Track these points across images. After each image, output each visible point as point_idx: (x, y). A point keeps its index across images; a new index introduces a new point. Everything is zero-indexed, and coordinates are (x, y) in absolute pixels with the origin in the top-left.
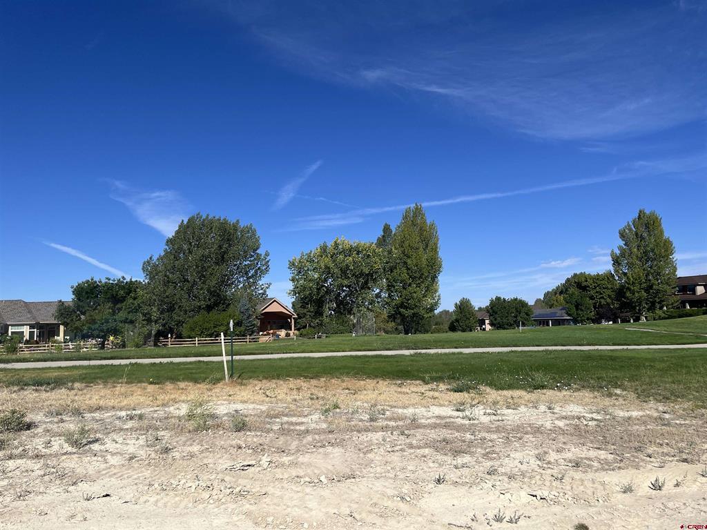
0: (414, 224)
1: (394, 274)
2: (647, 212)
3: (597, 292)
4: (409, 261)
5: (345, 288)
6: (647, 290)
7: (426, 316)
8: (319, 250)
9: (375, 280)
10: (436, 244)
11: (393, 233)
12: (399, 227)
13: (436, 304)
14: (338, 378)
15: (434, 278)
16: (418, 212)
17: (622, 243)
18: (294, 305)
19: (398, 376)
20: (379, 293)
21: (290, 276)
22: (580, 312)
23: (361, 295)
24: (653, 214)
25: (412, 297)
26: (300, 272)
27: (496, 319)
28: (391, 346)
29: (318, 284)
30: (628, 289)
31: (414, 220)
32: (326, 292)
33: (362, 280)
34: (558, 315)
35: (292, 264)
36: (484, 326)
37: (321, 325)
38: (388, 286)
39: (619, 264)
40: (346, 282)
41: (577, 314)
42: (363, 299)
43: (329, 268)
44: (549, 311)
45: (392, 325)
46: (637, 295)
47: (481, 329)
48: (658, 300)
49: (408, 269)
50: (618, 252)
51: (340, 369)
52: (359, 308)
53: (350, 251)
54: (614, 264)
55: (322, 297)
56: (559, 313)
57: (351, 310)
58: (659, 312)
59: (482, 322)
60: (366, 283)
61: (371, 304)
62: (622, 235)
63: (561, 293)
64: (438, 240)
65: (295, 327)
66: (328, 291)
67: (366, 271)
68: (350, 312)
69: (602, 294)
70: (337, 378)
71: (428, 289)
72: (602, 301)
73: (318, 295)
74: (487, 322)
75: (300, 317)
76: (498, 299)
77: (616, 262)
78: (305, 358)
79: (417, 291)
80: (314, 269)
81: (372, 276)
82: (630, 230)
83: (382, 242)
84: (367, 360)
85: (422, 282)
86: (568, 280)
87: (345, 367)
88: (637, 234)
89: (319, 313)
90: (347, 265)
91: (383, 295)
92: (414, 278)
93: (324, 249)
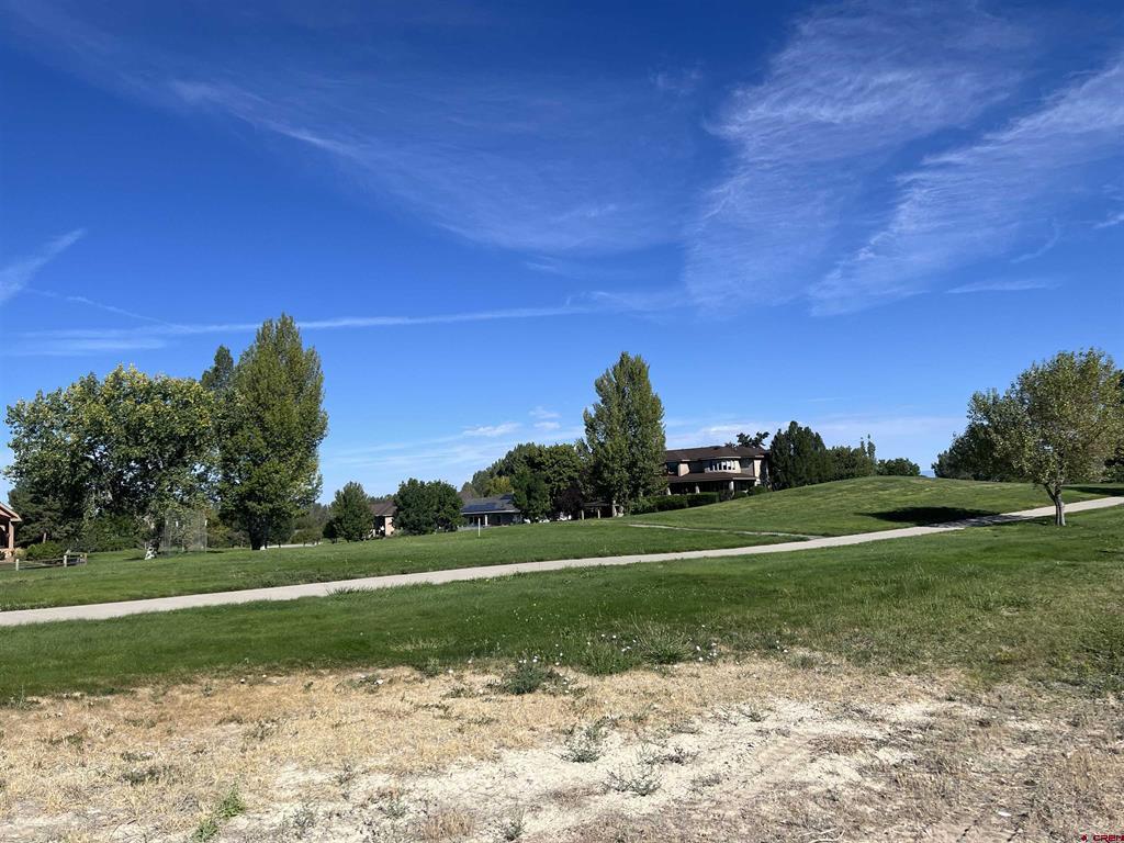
0: (278, 350)
1: (239, 437)
2: (632, 356)
3: (555, 472)
4: (268, 416)
5: (133, 464)
6: (629, 468)
7: (294, 513)
8: (78, 388)
9: (198, 450)
10: (317, 388)
11: (235, 365)
12: (248, 355)
13: (315, 491)
14: (189, 682)
15: (310, 448)
16: (286, 330)
17: (599, 399)
18: (13, 497)
19: (344, 659)
20: (202, 474)
21: (11, 439)
22: (533, 502)
23: (168, 477)
24: (638, 359)
25: (271, 481)
26: (32, 431)
27: (408, 516)
28: (268, 577)
29: (74, 454)
30: (606, 466)
31: (279, 344)
32: (91, 471)
33: (171, 449)
34: (497, 507)
35: (15, 415)
36: (382, 528)
37: (75, 534)
38: (225, 460)
39: (595, 430)
40: (136, 452)
41: (530, 505)
42: (172, 484)
43: (100, 424)
44: (483, 501)
45: (222, 530)
46: (616, 475)
47: (377, 533)
48: (642, 483)
49: (264, 429)
50: (593, 413)
51: (182, 650)
52: (162, 500)
53: (148, 393)
54: (587, 430)
55: (83, 479)
56: (499, 504)
57: (146, 505)
58: (643, 501)
59: (380, 521)
60: (180, 453)
61: (189, 493)
62: (599, 388)
63: (500, 474)
64: (321, 381)
65: (15, 540)
66: (97, 470)
67: (182, 431)
68: (142, 510)
69: (561, 474)
70: (185, 681)
71: (300, 465)
72: (562, 484)
73: (73, 476)
74: (388, 520)
75: (27, 521)
76: (413, 482)
77: (591, 427)
78: (70, 624)
79: (282, 469)
80: (65, 426)
81: (193, 441)
82: (610, 381)
83: (212, 380)
84: (241, 616)
85: (291, 454)
86: (510, 454)
87: (197, 645)
88: (618, 387)
89: (73, 513)
90: (140, 419)
91: (211, 477)
92: (273, 446)
93: (90, 387)
